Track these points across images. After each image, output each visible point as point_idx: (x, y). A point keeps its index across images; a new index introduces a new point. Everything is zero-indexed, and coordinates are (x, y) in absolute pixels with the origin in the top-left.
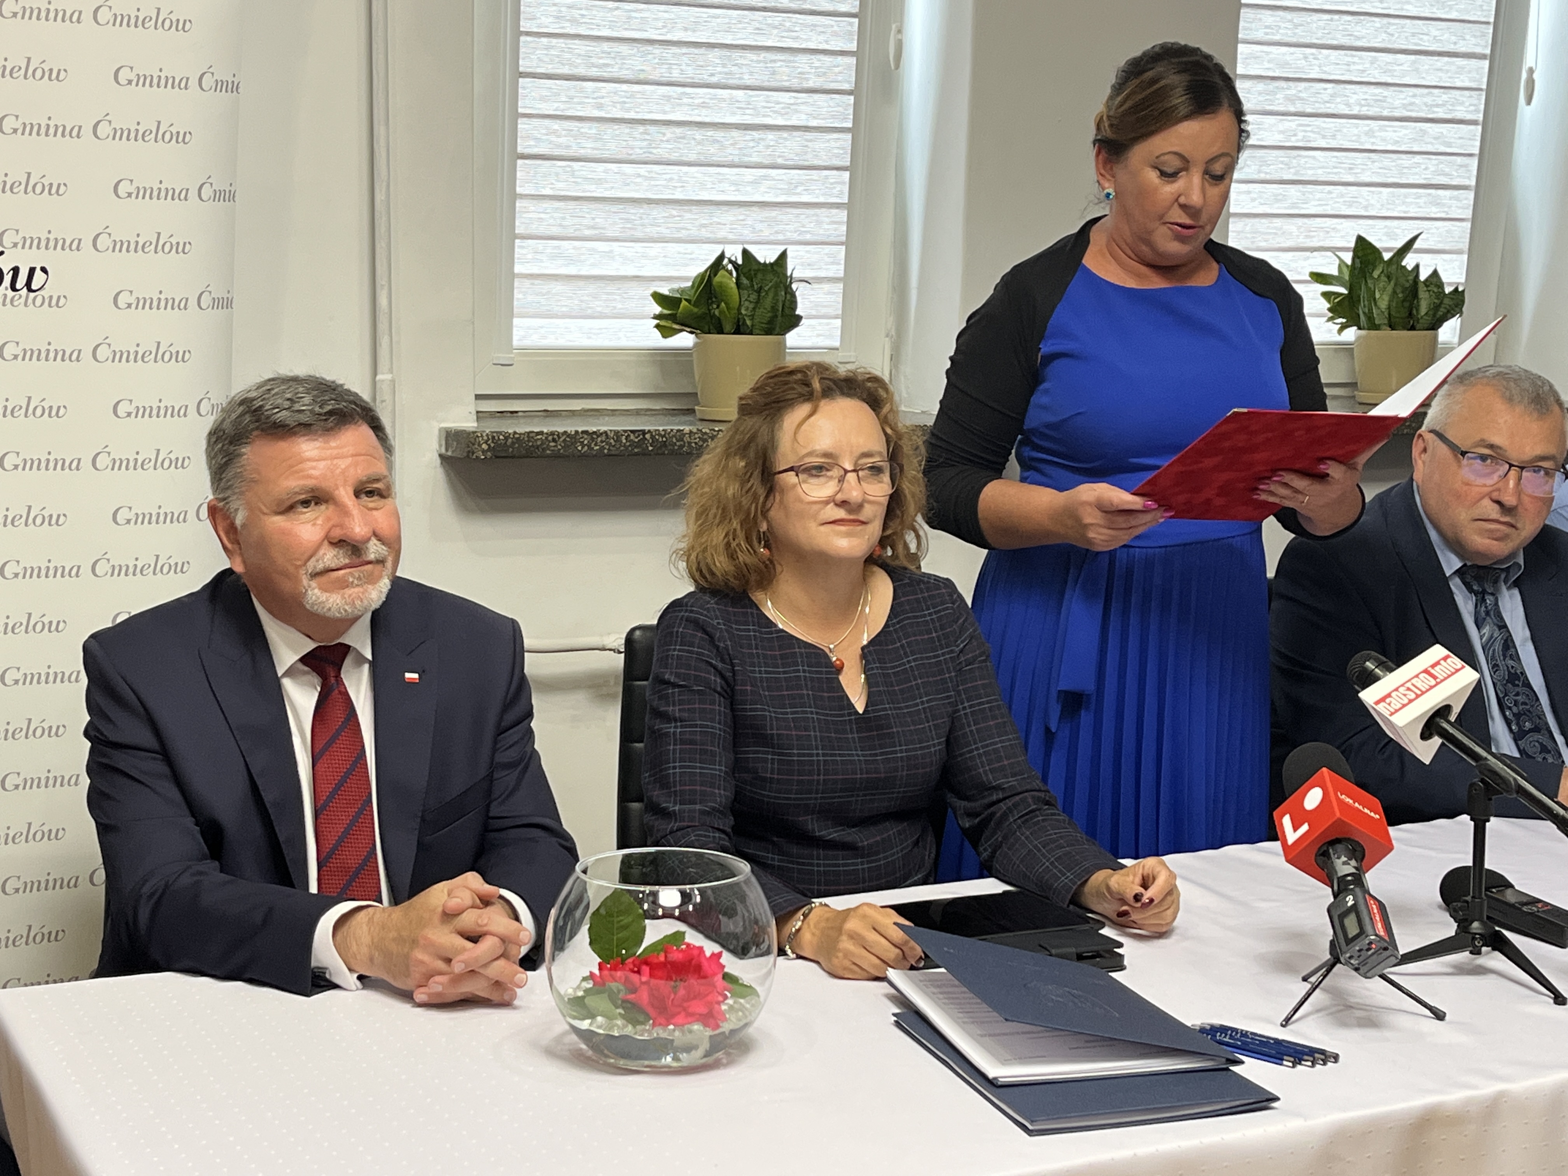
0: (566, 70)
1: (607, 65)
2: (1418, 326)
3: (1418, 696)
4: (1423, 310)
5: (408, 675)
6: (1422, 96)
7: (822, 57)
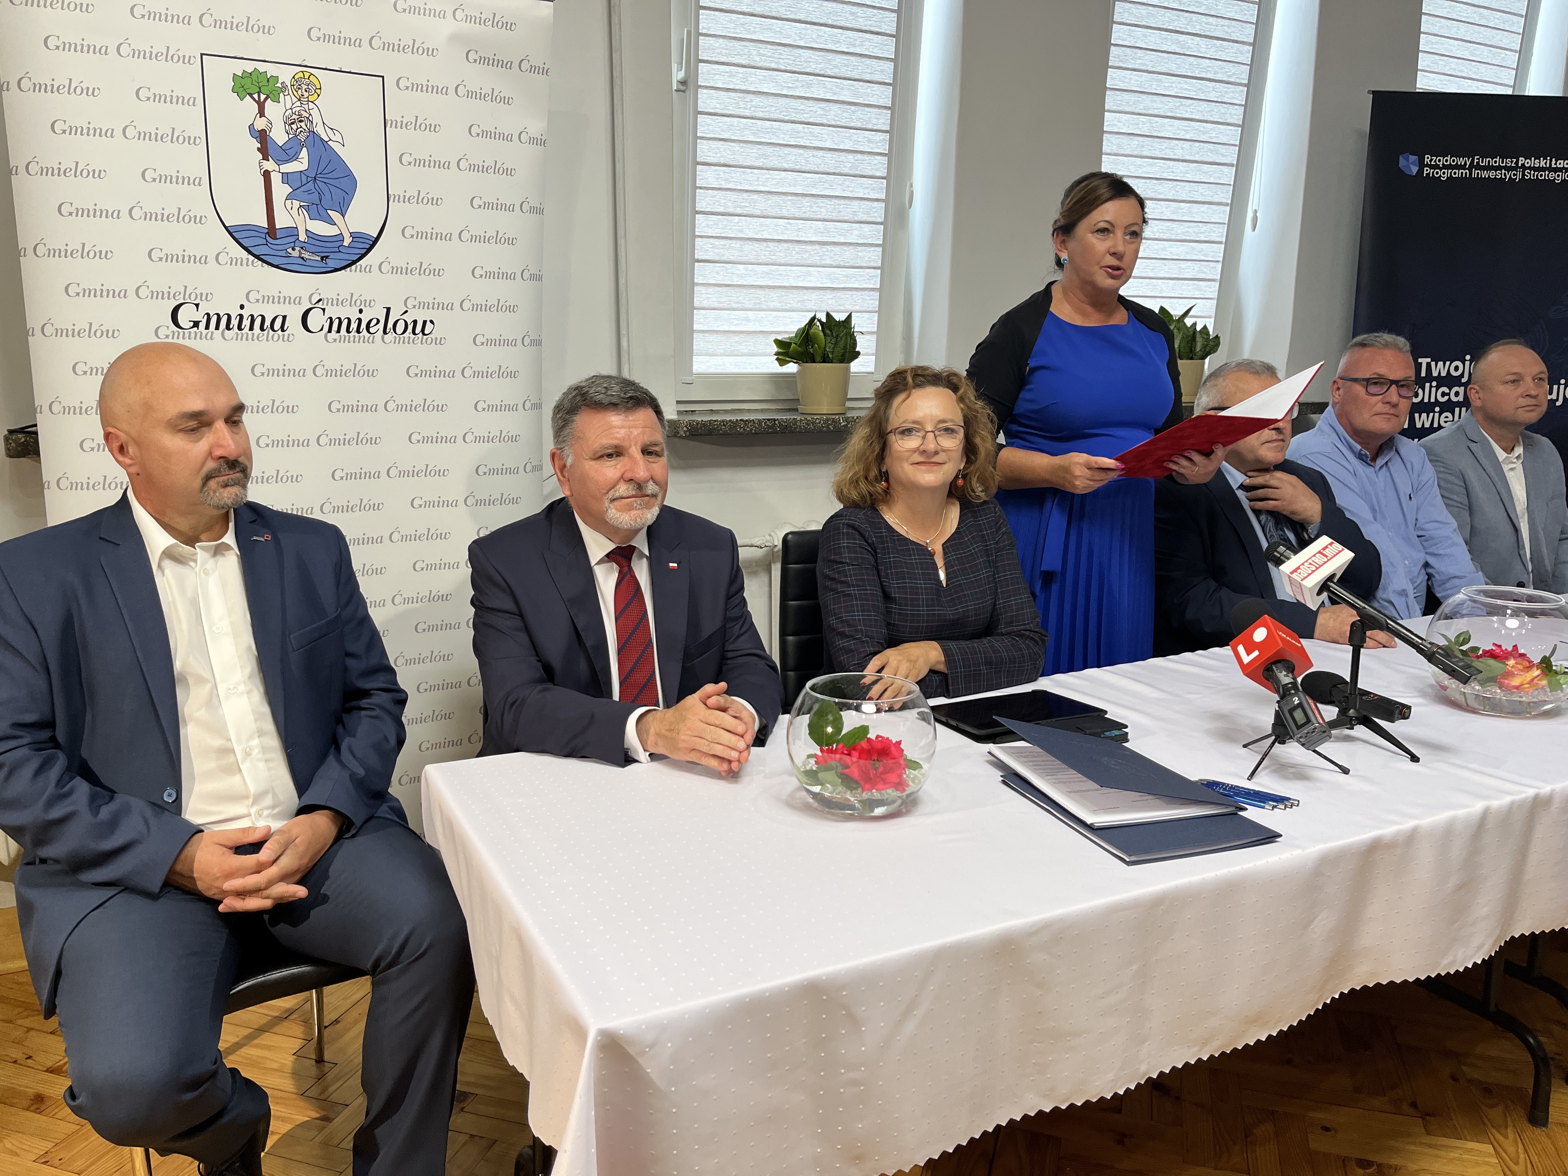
0: (721, 210)
1: (745, 206)
2: (1196, 357)
3: (1317, 568)
4: (1198, 348)
5: (671, 564)
6: (1193, 227)
7: (866, 202)
